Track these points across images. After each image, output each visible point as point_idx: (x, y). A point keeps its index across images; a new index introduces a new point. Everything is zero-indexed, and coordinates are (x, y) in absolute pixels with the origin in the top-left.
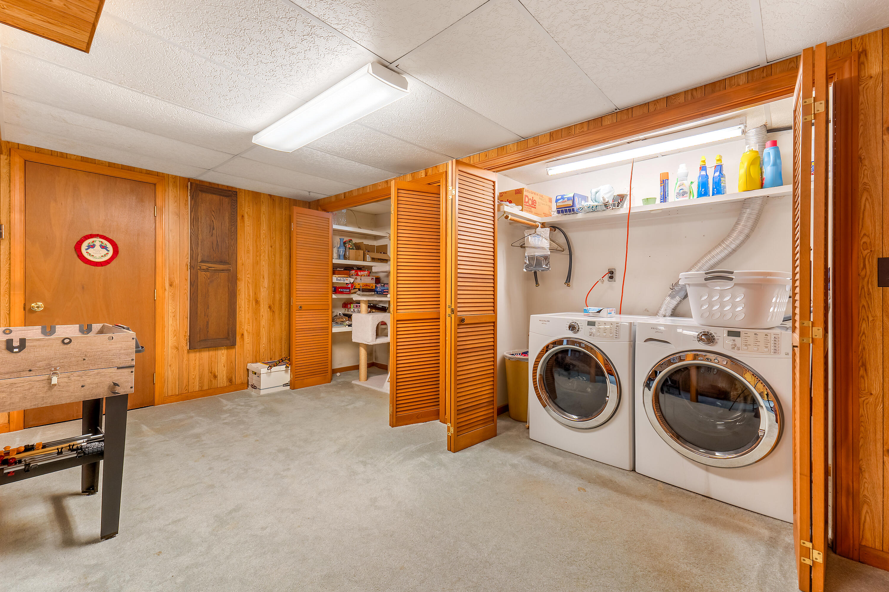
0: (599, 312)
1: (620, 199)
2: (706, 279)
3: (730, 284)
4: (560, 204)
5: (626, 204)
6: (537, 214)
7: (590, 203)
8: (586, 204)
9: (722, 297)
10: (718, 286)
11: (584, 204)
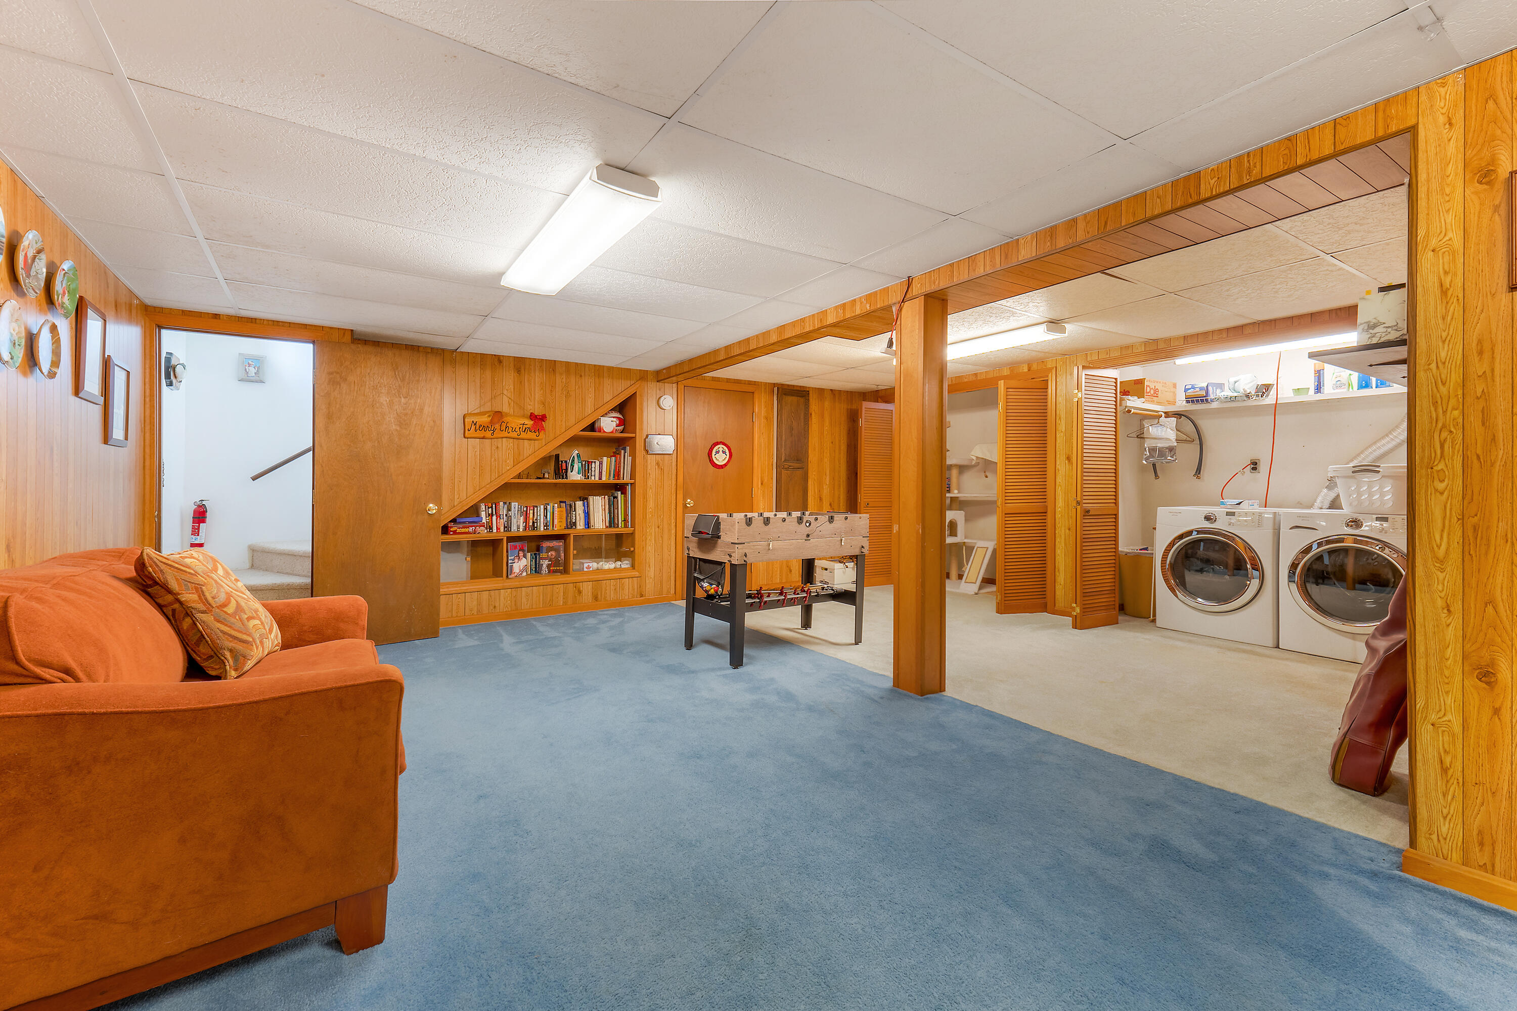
0: (1239, 504)
1: (1264, 389)
2: (1353, 472)
3: (1378, 476)
4: (1191, 392)
5: (1273, 392)
6: (1159, 403)
7: (1227, 393)
8: (1223, 394)
9: (1370, 487)
10: (1366, 478)
11: (1221, 394)
